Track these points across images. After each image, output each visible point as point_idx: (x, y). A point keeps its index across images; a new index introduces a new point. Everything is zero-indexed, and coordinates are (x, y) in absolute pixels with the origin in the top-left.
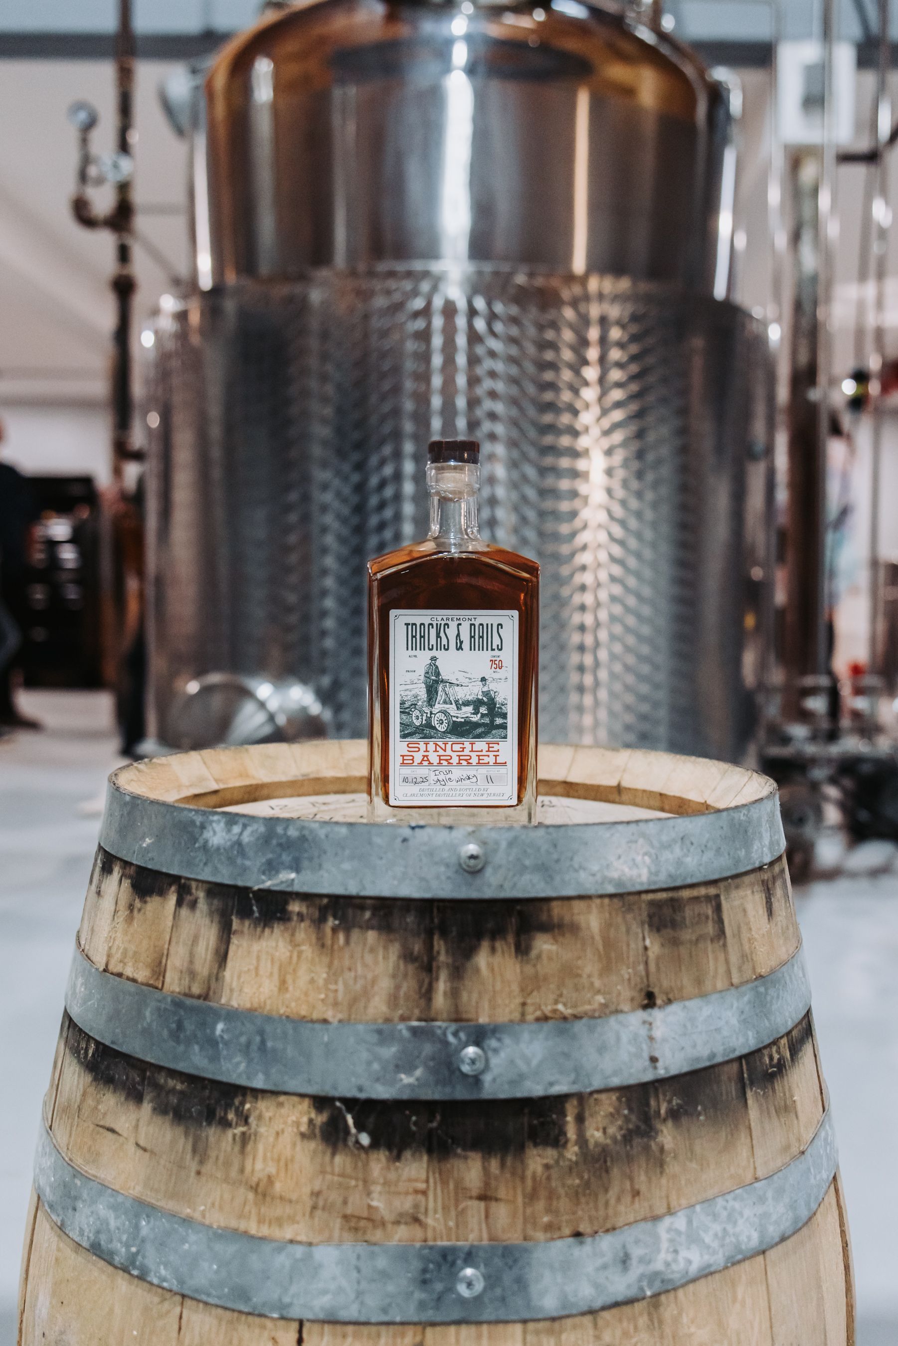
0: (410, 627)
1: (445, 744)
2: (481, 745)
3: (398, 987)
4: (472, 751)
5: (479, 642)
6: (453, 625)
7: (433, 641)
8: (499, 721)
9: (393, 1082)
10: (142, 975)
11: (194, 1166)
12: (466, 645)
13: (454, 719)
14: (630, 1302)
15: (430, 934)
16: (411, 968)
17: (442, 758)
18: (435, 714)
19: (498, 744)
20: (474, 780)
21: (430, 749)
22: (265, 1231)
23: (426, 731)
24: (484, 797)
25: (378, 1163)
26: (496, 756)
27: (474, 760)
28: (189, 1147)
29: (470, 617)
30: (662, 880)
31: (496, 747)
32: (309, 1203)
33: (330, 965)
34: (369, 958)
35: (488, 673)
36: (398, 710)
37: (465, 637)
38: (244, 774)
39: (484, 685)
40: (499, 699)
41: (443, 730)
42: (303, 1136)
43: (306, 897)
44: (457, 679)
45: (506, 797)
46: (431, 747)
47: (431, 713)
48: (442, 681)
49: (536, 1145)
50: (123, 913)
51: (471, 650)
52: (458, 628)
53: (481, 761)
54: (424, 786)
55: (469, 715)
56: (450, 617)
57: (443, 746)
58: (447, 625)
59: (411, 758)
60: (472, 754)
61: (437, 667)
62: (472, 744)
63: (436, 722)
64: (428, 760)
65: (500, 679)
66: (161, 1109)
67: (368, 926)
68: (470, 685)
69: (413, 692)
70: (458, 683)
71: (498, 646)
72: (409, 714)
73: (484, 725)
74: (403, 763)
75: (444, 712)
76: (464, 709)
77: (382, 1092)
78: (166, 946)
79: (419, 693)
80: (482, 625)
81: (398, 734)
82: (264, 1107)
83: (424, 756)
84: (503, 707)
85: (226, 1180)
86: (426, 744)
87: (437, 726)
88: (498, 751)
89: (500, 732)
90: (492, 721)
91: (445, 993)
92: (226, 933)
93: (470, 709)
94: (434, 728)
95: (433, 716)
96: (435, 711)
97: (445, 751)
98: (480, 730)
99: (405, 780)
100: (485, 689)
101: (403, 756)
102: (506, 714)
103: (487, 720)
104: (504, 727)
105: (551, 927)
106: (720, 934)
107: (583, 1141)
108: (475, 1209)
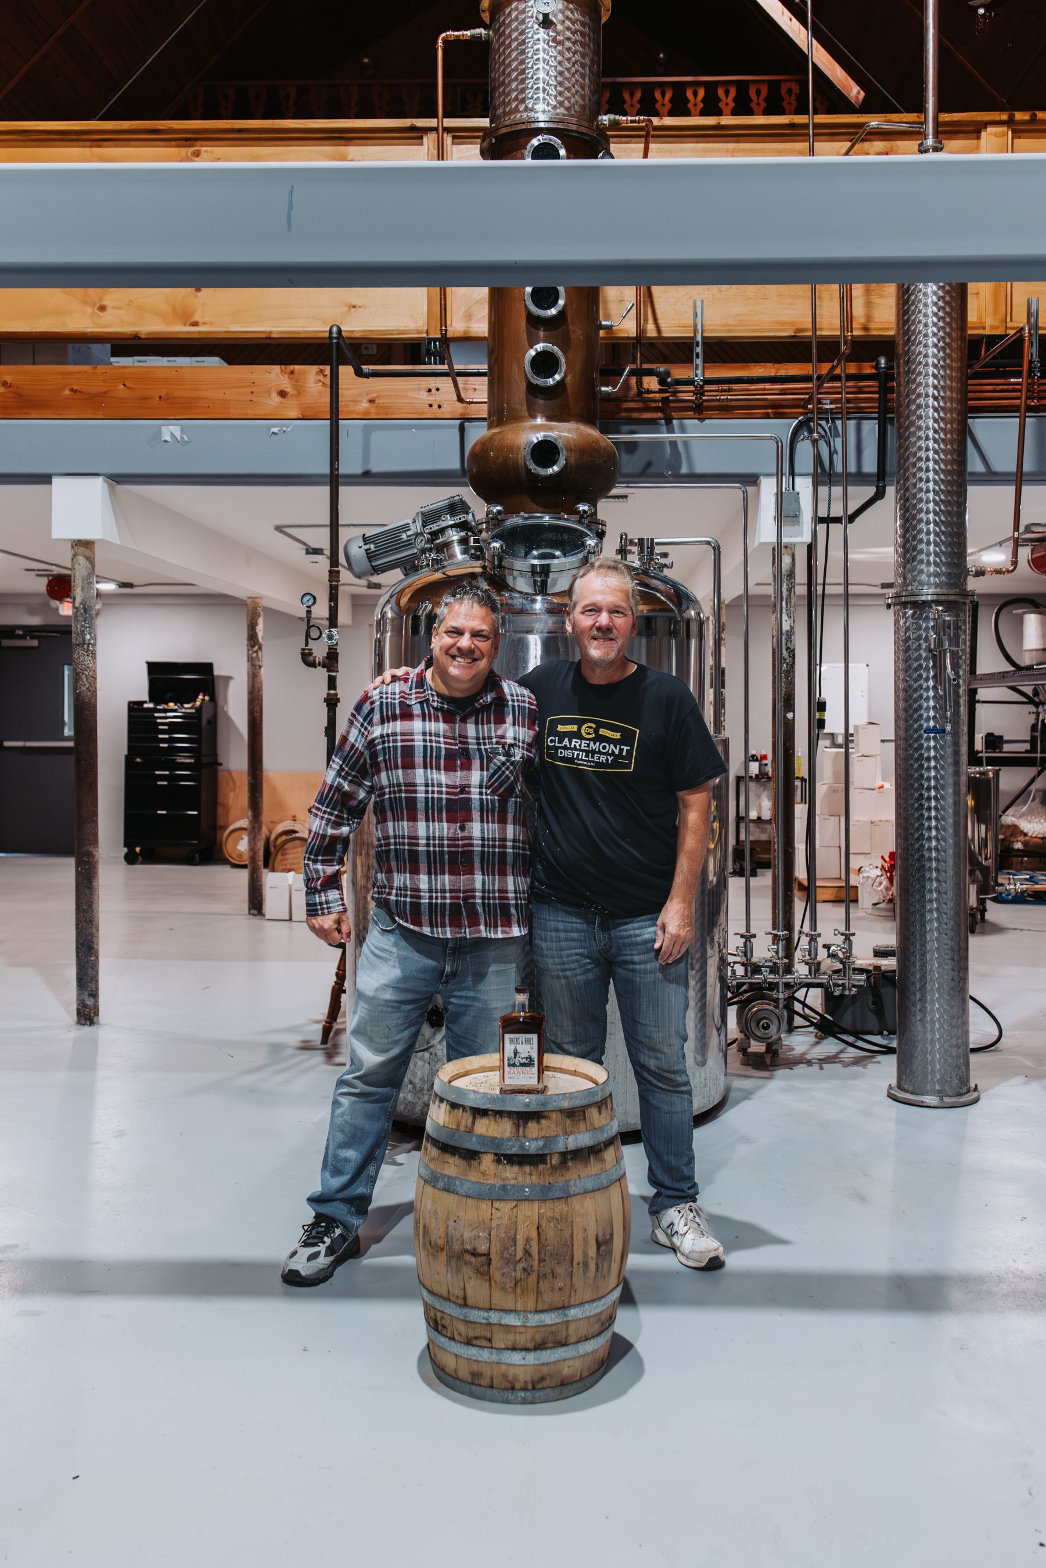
0: (510, 1038)
1: (519, 1068)
2: (528, 1068)
3: (512, 1130)
4: (526, 1070)
5: (527, 1042)
6: (520, 1038)
7: (515, 1042)
8: (533, 1062)
9: (511, 1150)
10: (454, 1127)
11: (468, 1169)
12: (524, 1043)
13: (521, 1062)
14: (561, 1198)
15: (518, 1119)
16: (515, 1126)
17: (518, 1072)
18: (516, 1061)
20: (526, 1077)
21: (515, 1069)
22: (484, 1182)
23: (514, 1065)
24: (529, 1081)
25: (508, 1167)
27: (526, 1072)
28: (468, 1165)
29: (525, 1036)
30: (570, 1107)
31: (532, 1069)
32: (493, 1175)
34: (506, 1124)
35: (530, 1050)
36: (507, 1058)
39: (529, 1053)
40: (533, 1057)
42: (492, 1162)
43: (492, 1110)
45: (535, 1081)
48: (518, 1053)
49: (541, 1164)
50: (447, 1113)
52: (522, 1038)
53: (528, 1073)
54: (514, 1079)
55: (525, 1061)
56: (520, 1036)
61: (517, 1049)
62: (526, 1068)
64: (515, 1072)
65: (533, 1051)
66: (460, 1157)
67: (505, 1117)
68: (525, 1053)
70: (522, 1053)
71: (532, 1043)
72: (509, 1061)
75: (518, 1060)
76: (524, 1059)
77: (509, 1152)
78: (460, 1121)
79: (512, 1055)
80: (528, 1037)
81: (507, 1064)
82: (484, 1156)
84: (534, 1059)
85: (476, 1171)
87: (517, 1064)
89: (533, 1065)
91: (522, 1132)
92: (474, 1119)
97: (519, 1070)
98: (528, 1065)
102: (535, 1061)
103: (530, 1062)
105: (544, 1117)
106: (585, 1119)
107: (551, 1163)
108: (528, 1177)
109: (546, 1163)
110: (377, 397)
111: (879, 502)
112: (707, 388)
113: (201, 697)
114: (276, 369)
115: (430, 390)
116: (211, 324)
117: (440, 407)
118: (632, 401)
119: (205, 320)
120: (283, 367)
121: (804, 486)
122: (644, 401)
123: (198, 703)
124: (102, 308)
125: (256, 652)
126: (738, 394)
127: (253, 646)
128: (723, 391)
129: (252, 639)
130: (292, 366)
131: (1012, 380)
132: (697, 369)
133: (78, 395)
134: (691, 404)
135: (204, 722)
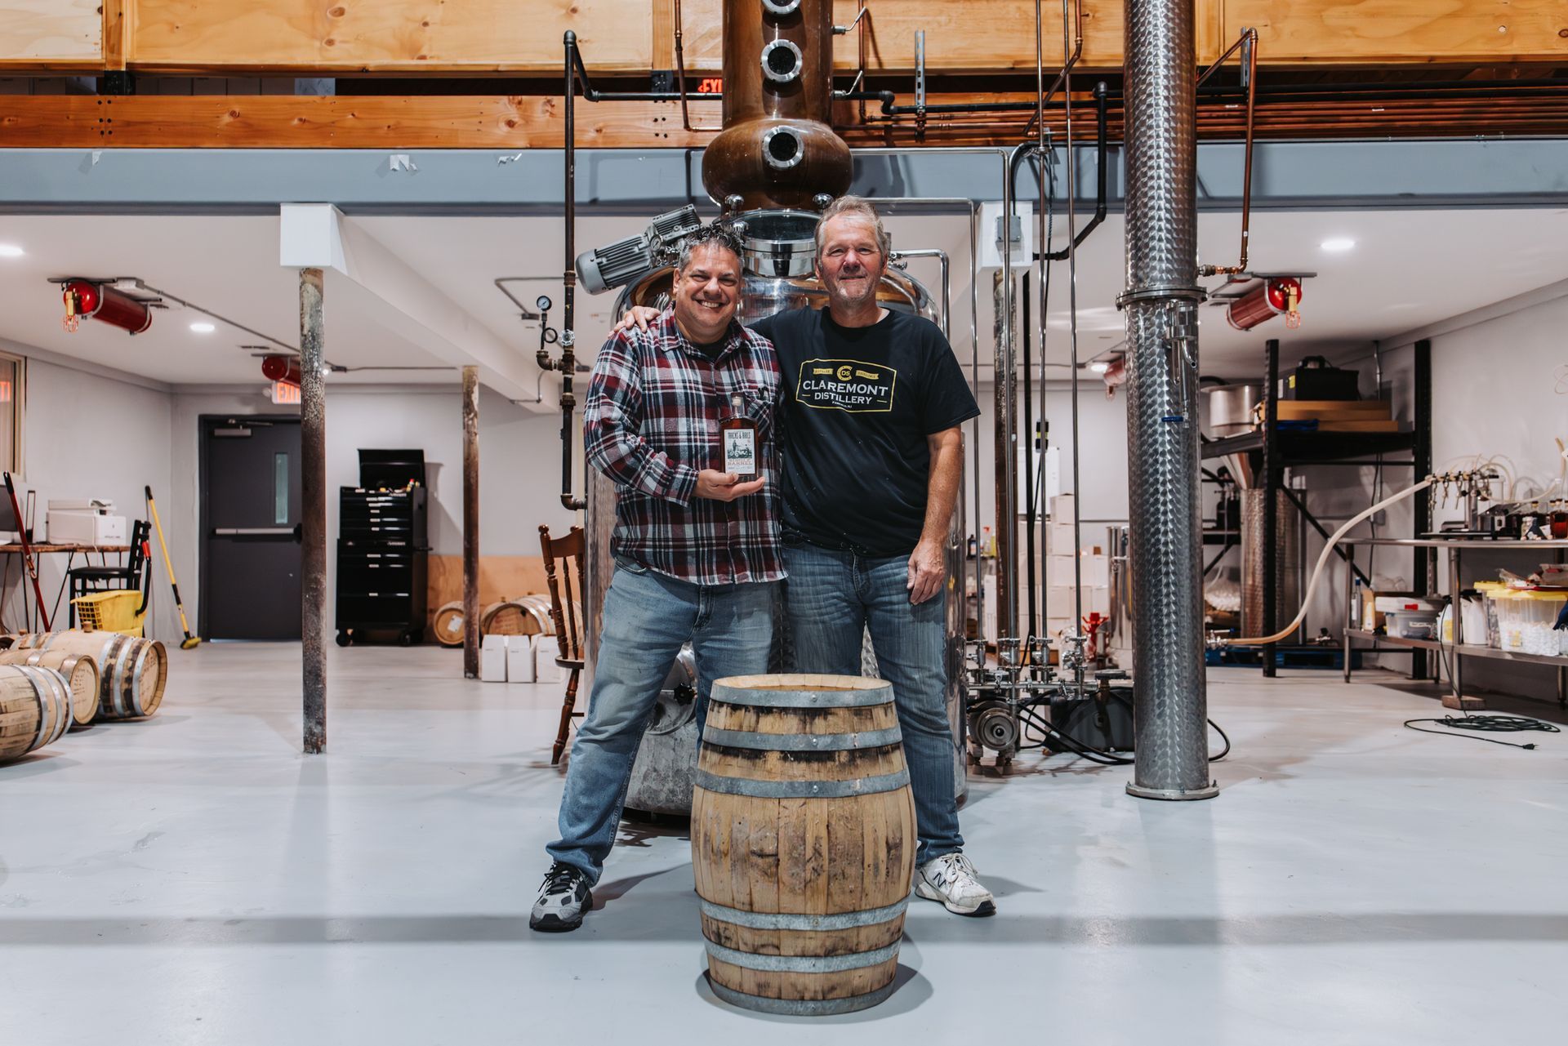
3: (798, 727)
9: (798, 747)
10: (736, 728)
11: (752, 768)
14: (851, 796)
15: (805, 715)
16: (801, 722)
22: (771, 780)
25: (795, 764)
28: (751, 764)
30: (858, 705)
32: (780, 773)
33: (783, 722)
34: (792, 720)
42: (779, 759)
43: (776, 707)
49: (829, 760)
50: (728, 716)
67: (791, 714)
77: (796, 749)
78: (742, 721)
82: (769, 754)
85: (761, 770)
91: (809, 727)
92: (758, 717)
105: (831, 713)
106: (872, 718)
107: (839, 760)
108: (816, 774)
109: (834, 761)
110: (604, 127)
111: (1101, 225)
112: (929, 115)
113: (411, 483)
114: (504, 99)
115: (656, 120)
116: (438, 58)
117: (666, 136)
118: (856, 129)
119: (433, 54)
120: (511, 97)
121: (1024, 210)
122: (866, 129)
123: (409, 489)
124: (330, 42)
125: (472, 419)
126: (960, 121)
127: (469, 414)
128: (945, 119)
129: (468, 406)
130: (520, 97)
131: (1227, 106)
132: (919, 98)
133: (306, 125)
134: (913, 133)
135: (415, 506)
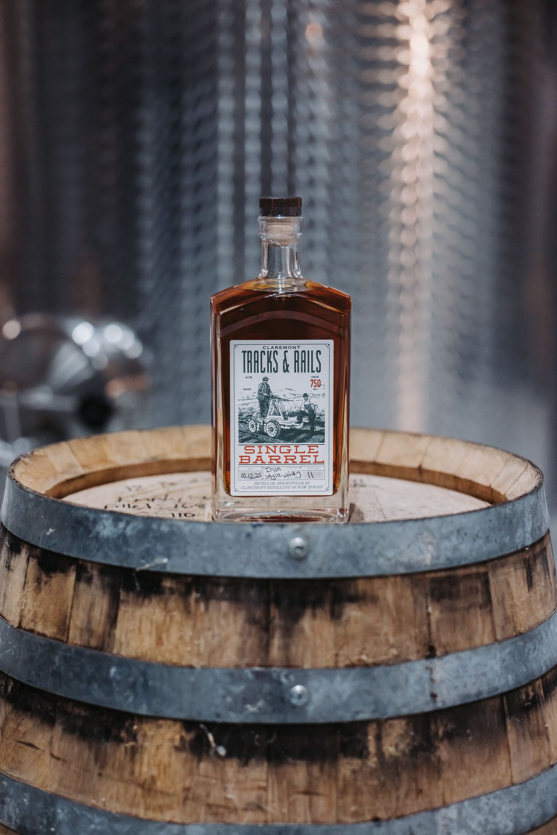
0: (246, 354)
1: (275, 447)
2: (303, 447)
3: (244, 643)
4: (296, 452)
5: (302, 366)
6: (281, 352)
7: (265, 365)
8: (318, 428)
9: (241, 711)
10: (50, 631)
11: (96, 771)
12: (291, 368)
13: (282, 427)
15: (267, 604)
16: (254, 630)
17: (272, 458)
18: (267, 423)
19: (317, 447)
20: (298, 475)
21: (263, 451)
22: (151, 815)
23: (259, 437)
24: (307, 489)
25: (232, 767)
26: (316, 456)
27: (298, 460)
28: (92, 757)
29: (294, 346)
30: (442, 562)
31: (316, 449)
32: (182, 796)
33: (194, 627)
34: (223, 622)
35: (309, 390)
36: (237, 420)
37: (291, 361)
38: (104, 460)
39: (306, 400)
40: (318, 411)
41: (273, 436)
42: (177, 749)
43: (175, 577)
44: (284, 395)
45: (323, 489)
46: (264, 449)
47: (264, 423)
48: (273, 397)
49: (346, 756)
50: (31, 585)
51: (295, 372)
52: (285, 354)
53: (304, 461)
54: (258, 480)
55: (294, 424)
56: (279, 346)
57: (273, 449)
58: (276, 352)
59: (248, 458)
60: (296, 455)
61: (268, 386)
62: (296, 447)
63: (268, 430)
64: (261, 460)
65: (319, 395)
66: (69, 730)
67: (221, 598)
68: (294, 400)
69: (249, 406)
70: (285, 398)
71: (317, 368)
72: (246, 423)
73: (306, 431)
74: (241, 462)
75: (274, 422)
76: (290, 419)
77: (234, 718)
78: (69, 610)
79: (254, 407)
80: (304, 351)
81: (237, 439)
82: (148, 729)
83: (258, 457)
84: (321, 417)
85: (121, 780)
86: (260, 447)
87: (268, 433)
88: (317, 452)
89: (320, 437)
90: (313, 429)
91: (279, 648)
92: (115, 602)
93: (295, 419)
94: (266, 434)
95: (265, 424)
96: (266, 420)
97: (275, 452)
98: (302, 436)
99: (243, 476)
100: (307, 403)
101: (241, 457)
102: (324, 422)
103: (309, 428)
104: (322, 433)
105: (357, 599)
106: (488, 602)
107: (380, 753)
108: (302, 801)
109: (362, 754)
